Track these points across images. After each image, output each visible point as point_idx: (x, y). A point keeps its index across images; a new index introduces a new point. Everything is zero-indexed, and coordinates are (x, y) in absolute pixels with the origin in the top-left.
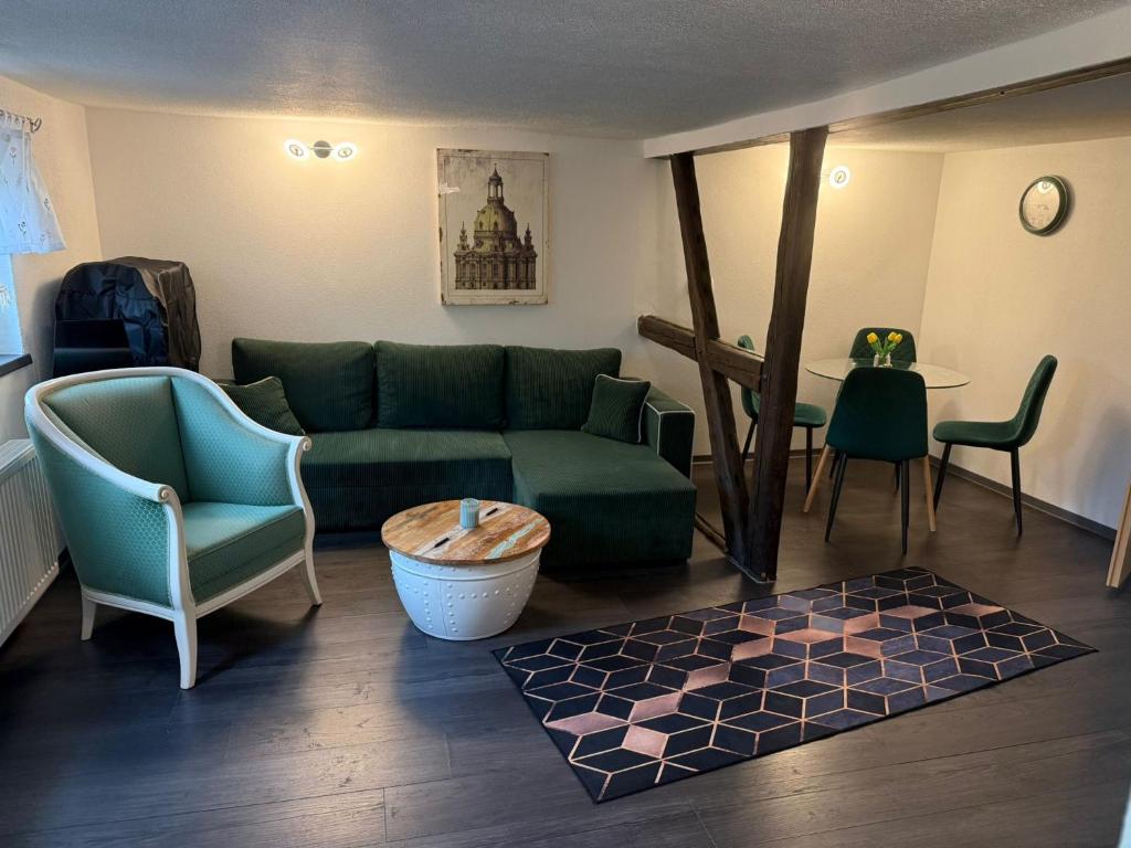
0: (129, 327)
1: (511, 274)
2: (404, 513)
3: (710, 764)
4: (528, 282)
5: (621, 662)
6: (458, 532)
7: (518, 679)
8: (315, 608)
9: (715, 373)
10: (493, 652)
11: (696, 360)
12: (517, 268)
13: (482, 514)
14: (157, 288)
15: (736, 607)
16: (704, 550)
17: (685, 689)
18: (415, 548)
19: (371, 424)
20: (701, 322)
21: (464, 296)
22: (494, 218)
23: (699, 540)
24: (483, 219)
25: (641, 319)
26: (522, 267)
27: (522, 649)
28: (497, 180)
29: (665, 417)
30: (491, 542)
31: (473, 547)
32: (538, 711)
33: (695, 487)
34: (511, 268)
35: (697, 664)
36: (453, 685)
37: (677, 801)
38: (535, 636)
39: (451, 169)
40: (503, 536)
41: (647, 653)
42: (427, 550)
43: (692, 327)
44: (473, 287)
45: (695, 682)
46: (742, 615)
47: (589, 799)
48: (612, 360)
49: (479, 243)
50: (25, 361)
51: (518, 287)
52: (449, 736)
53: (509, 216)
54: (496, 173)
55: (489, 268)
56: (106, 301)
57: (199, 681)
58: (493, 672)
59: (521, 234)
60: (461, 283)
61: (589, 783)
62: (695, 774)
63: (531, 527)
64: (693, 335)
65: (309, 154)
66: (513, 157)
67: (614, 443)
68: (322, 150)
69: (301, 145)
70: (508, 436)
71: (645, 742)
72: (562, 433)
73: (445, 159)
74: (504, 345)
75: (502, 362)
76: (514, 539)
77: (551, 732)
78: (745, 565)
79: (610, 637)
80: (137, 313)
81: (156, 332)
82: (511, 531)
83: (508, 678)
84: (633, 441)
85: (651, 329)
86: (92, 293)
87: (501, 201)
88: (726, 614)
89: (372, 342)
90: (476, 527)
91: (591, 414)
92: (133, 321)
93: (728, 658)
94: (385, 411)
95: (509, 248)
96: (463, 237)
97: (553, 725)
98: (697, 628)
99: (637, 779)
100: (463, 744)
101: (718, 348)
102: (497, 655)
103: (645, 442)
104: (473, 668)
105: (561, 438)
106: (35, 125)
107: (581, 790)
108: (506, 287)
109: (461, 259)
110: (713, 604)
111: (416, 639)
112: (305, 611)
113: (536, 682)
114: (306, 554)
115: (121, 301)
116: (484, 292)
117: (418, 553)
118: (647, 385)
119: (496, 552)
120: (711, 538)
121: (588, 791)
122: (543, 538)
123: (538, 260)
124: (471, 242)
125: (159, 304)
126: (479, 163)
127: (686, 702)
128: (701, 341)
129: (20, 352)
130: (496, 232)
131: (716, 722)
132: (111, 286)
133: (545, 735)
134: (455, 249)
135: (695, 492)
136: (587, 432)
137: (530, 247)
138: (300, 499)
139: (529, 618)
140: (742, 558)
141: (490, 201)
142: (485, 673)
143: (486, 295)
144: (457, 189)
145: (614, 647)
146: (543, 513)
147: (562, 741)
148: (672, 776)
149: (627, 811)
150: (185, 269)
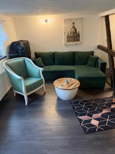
0: (19, 51)
1: (76, 39)
2: (57, 80)
3: (106, 128)
4: (78, 40)
5: (91, 107)
6: (65, 83)
7: (74, 108)
8: (45, 93)
9: (111, 55)
10: (70, 103)
11: (108, 53)
12: (77, 38)
13: (69, 80)
14: (23, 45)
15: (112, 97)
16: (107, 86)
17: (102, 113)
18: (58, 86)
19: (54, 64)
20: (109, 46)
21: (68, 43)
22: (73, 30)
23: (106, 84)
24: (71, 30)
25: (98, 46)
26: (78, 38)
27: (75, 103)
28: (74, 23)
29: (101, 63)
30: (70, 86)
31: (67, 87)
32: (77, 114)
33: (106, 76)
34: (76, 38)
35: (105, 108)
36: (64, 108)
37: (100, 135)
38: (77, 100)
39: (66, 22)
40: (72, 85)
41: (96, 105)
42: (60, 87)
43: (107, 47)
44: (69, 42)
45: (104, 111)
46: (113, 99)
47: (84, 133)
48: (92, 53)
49: (71, 34)
50: (6, 57)
51: (77, 41)
52: (62, 117)
53: (76, 29)
54: (74, 22)
55: (72, 38)
56: (16, 47)
57: (28, 104)
58: (70, 106)
59: (78, 32)
60: (68, 41)
61: (85, 129)
62: (104, 130)
63: (77, 83)
64: (107, 49)
65: (44, 22)
66: (77, 19)
67: (92, 67)
68: (46, 21)
69: (43, 21)
70: (74, 66)
71: (95, 122)
72: (83, 65)
73: (65, 20)
74: (74, 51)
75: (74, 54)
76: (74, 85)
77: (79, 119)
78: (114, 89)
79: (90, 102)
80: (20, 49)
81: (23, 52)
82: (73, 84)
83: (72, 108)
84: (95, 67)
85: (100, 47)
86: (14, 46)
87: (74, 27)
88: (110, 99)
89: (54, 52)
90: (68, 83)
91: (88, 62)
92: (20, 50)
93: (110, 107)
94: (56, 62)
95: (76, 35)
96: (68, 33)
97: (79, 117)
98: (105, 101)
99: (93, 130)
100: (64, 119)
101: (112, 51)
102: (71, 103)
103: (97, 67)
104: (67, 105)
105: (83, 66)
106: (4, 21)
107: (83, 131)
108: (75, 41)
109: (68, 37)
110: (108, 96)
111: (59, 99)
112: (44, 93)
113: (77, 109)
114: (43, 85)
115: (18, 47)
116: (71, 42)
117: (58, 87)
118: (98, 57)
119: (70, 88)
120: (108, 84)
121: (84, 131)
122: (78, 85)
123: (80, 36)
124: (69, 34)
125: (23, 47)
126: (71, 21)
127: (102, 115)
128: (109, 50)
129: (5, 56)
130: (73, 32)
131: (108, 120)
132: (16, 45)
133: (78, 119)
134: (67, 35)
135: (106, 77)
136: (87, 65)
137: (79, 34)
138: (42, 77)
139: (76, 97)
140: (114, 88)
141: (72, 27)
142: (69, 106)
143: (72, 43)
144: (67, 26)
145: (90, 104)
146: (79, 80)
147: (80, 121)
148: (99, 130)
149: (91, 136)
150: (28, 42)
